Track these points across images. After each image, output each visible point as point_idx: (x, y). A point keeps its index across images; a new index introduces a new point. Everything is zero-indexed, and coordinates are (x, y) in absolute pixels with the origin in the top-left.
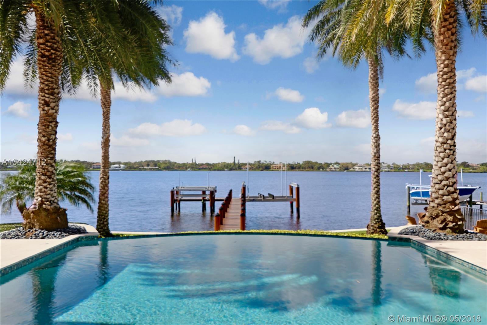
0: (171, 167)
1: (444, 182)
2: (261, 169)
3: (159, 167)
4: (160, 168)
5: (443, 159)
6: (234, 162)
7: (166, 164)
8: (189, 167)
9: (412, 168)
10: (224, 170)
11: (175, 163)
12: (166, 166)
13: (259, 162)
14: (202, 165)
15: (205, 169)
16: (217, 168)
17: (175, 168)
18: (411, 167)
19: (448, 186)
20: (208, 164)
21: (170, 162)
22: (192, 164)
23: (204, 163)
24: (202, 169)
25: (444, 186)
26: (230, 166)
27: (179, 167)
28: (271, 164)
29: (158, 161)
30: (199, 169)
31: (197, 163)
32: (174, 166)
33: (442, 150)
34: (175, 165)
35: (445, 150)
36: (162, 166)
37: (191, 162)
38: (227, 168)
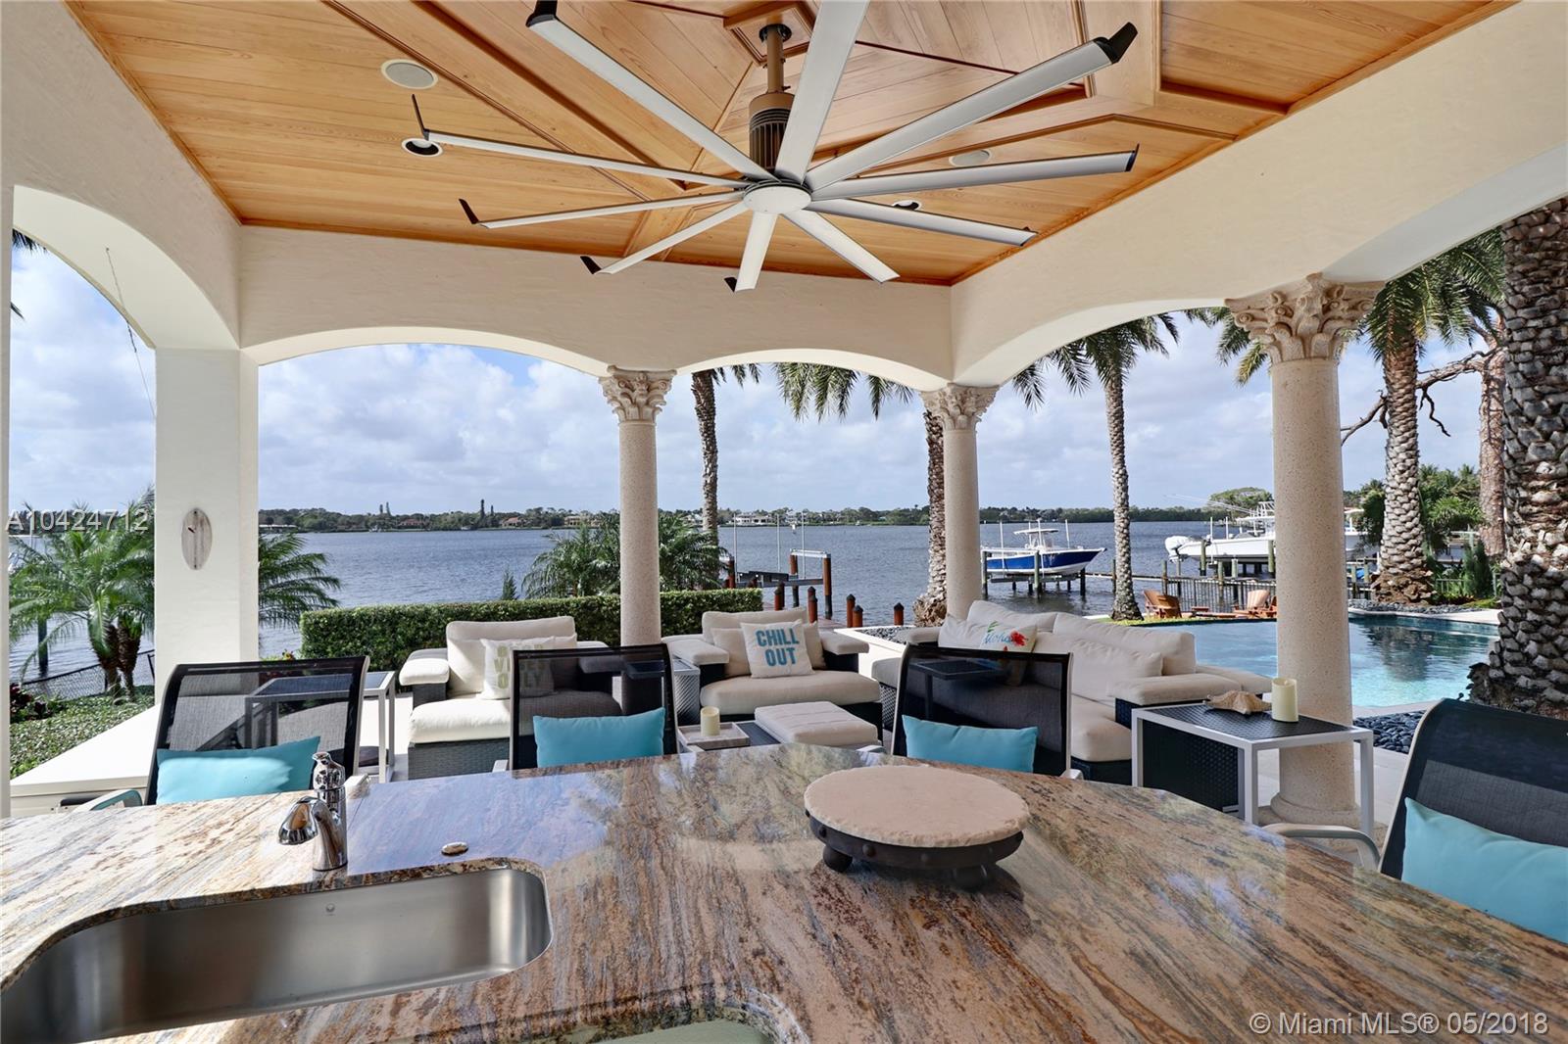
0: (329, 524)
1: (1412, 542)
2: (543, 525)
3: (298, 525)
4: (302, 526)
5: (1407, 512)
6: (482, 511)
7: (316, 517)
8: (373, 525)
9: (841, 519)
10: (459, 530)
11: (339, 515)
12: (316, 521)
13: (538, 510)
14: (406, 518)
15: (412, 527)
16: (442, 526)
17: (341, 527)
18: (839, 516)
19: (1417, 546)
20: (419, 517)
21: (323, 513)
22: (381, 517)
23: (410, 514)
24: (406, 527)
25: (1412, 546)
26: (473, 520)
27: (349, 524)
28: (564, 516)
29: (295, 512)
30: (399, 528)
31: (393, 514)
32: (336, 521)
33: (1406, 500)
34: (340, 520)
35: (1410, 500)
36: (307, 523)
37: (378, 513)
38: (466, 523)
